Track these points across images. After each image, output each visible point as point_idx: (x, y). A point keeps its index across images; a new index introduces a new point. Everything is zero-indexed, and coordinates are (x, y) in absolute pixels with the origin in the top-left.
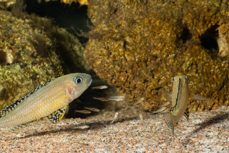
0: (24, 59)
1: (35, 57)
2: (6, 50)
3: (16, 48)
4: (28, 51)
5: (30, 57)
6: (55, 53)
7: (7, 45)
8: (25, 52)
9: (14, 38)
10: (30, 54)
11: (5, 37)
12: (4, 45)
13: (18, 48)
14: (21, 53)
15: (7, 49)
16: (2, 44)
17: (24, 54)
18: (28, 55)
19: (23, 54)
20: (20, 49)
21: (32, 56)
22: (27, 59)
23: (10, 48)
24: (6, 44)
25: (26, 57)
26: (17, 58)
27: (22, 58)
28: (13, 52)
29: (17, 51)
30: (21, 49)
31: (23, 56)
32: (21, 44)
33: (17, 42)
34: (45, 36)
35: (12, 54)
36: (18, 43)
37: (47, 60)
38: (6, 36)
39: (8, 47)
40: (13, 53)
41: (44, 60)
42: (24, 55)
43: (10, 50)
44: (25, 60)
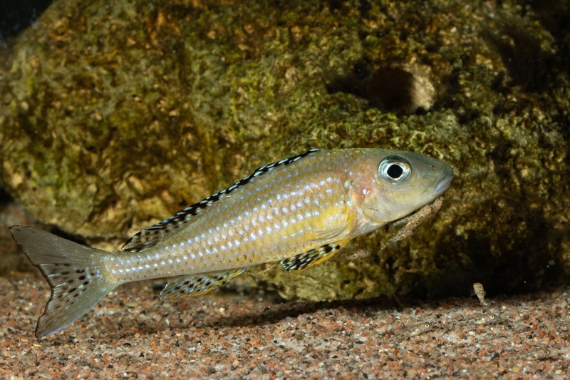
0: (468, 95)
1: (506, 91)
2: (411, 65)
3: (444, 59)
4: (482, 72)
5: (489, 89)
6: (566, 78)
7: (416, 51)
8: (472, 74)
9: (439, 29)
10: (489, 80)
11: (411, 25)
12: (406, 50)
13: (452, 61)
14: (462, 76)
15: (416, 62)
16: (400, 48)
17: (470, 78)
18: (482, 82)
19: (466, 79)
20: (456, 65)
21: (496, 86)
22: (478, 95)
23: (424, 61)
24: (412, 47)
25: (475, 89)
26: (449, 91)
27: (463, 93)
28: (434, 72)
29: (448, 69)
30: (459, 64)
31: (467, 85)
32: (460, 49)
33: (448, 42)
34: (537, 23)
35: (432, 80)
36: (451, 45)
37: (543, 99)
38: (412, 22)
39: (419, 55)
40: (433, 76)
41: (532, 100)
42: (469, 82)
43: (425, 67)
44: (473, 100)
